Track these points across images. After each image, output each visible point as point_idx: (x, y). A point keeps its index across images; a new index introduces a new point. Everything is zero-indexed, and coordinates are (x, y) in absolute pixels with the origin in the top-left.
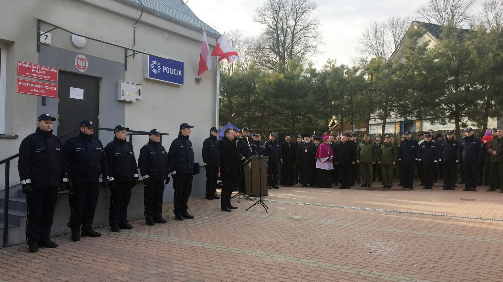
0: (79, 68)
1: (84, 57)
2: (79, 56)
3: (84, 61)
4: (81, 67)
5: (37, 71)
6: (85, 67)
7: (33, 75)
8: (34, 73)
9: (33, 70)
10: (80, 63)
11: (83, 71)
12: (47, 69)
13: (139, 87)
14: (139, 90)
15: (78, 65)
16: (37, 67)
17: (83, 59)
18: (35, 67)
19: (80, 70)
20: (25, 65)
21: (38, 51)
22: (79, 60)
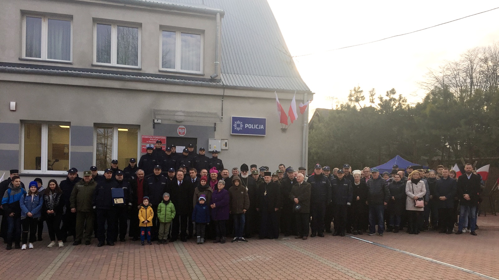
0: (180, 134)
1: (184, 127)
2: (180, 127)
3: (184, 129)
4: (182, 133)
5: (153, 139)
6: (184, 133)
7: (151, 142)
8: (151, 141)
9: (151, 139)
10: (180, 131)
11: (183, 135)
12: (159, 138)
13: (226, 141)
14: (226, 143)
15: (179, 132)
16: (153, 137)
17: (183, 128)
18: (152, 137)
19: (181, 135)
20: (146, 137)
21: (154, 128)
22: (180, 129)
